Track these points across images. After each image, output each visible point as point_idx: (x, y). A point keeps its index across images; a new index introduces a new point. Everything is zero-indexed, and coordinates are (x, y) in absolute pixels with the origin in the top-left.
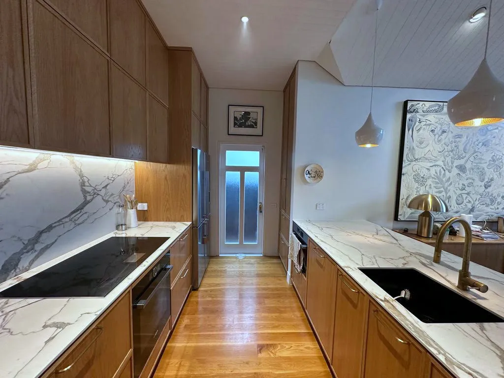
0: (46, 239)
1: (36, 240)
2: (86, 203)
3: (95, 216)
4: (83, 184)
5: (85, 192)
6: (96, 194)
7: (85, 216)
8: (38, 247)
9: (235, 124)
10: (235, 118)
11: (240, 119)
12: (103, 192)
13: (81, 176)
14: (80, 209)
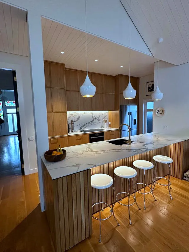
0: (86, 126)
1: (84, 125)
2: (93, 120)
3: (95, 123)
4: (93, 116)
5: (93, 118)
6: (96, 118)
7: (93, 123)
8: (85, 127)
9: (149, 90)
10: (149, 88)
11: (151, 88)
12: (98, 118)
13: (93, 115)
14: (92, 121)
